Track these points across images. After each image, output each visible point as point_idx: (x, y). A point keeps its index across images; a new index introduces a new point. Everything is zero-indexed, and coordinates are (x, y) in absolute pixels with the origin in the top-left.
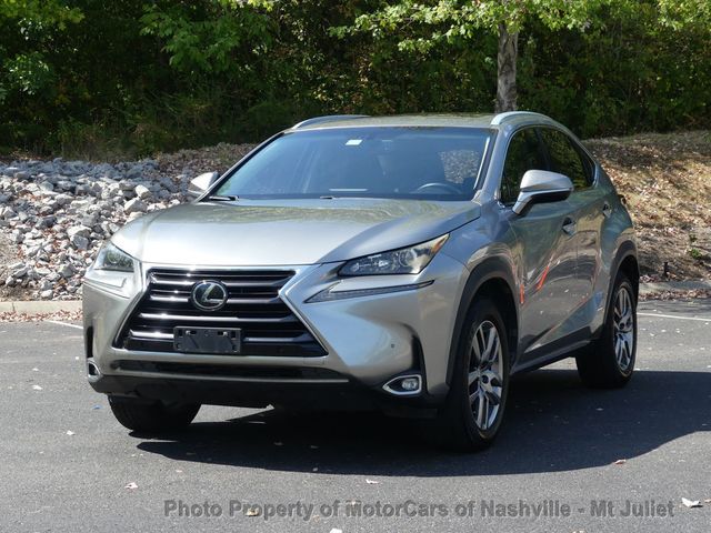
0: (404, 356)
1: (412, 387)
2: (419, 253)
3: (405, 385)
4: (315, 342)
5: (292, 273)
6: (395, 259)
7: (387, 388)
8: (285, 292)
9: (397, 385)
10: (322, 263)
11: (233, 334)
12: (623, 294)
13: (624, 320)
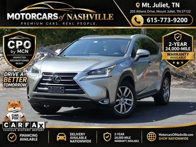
0: (104, 95)
1: (106, 102)
2: (108, 69)
3: (104, 101)
4: (82, 90)
5: (77, 74)
6: (103, 71)
7: (100, 102)
8: (75, 78)
9: (103, 101)
10: (84, 71)
11: (62, 88)
12: (166, 81)
13: (166, 88)
